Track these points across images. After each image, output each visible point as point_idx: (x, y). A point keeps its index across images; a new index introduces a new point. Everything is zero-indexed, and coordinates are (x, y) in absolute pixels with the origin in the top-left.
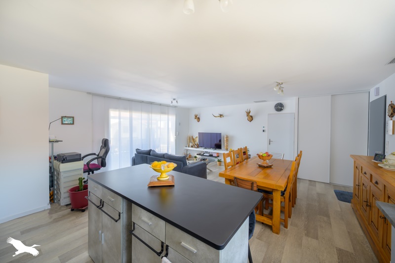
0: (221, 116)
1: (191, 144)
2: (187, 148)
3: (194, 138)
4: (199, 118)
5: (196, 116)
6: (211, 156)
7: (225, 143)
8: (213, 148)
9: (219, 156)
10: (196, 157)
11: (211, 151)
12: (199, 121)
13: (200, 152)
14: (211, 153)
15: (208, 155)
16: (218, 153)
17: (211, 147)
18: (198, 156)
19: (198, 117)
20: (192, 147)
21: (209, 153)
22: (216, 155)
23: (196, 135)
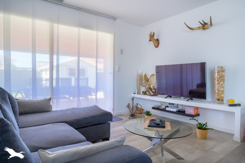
0: (204, 26)
1: (143, 89)
2: (136, 96)
3: (149, 77)
4: (157, 40)
5: (152, 36)
6: (181, 112)
7: (216, 86)
8: (185, 97)
9: (198, 115)
10: (148, 114)
11: (182, 102)
12: (157, 47)
13: (159, 104)
14: (180, 108)
15: (175, 110)
16: (197, 108)
17: (180, 94)
18: (154, 112)
19: (155, 38)
20: (145, 93)
21: (177, 106)
22: (191, 112)
23: (151, 71)
